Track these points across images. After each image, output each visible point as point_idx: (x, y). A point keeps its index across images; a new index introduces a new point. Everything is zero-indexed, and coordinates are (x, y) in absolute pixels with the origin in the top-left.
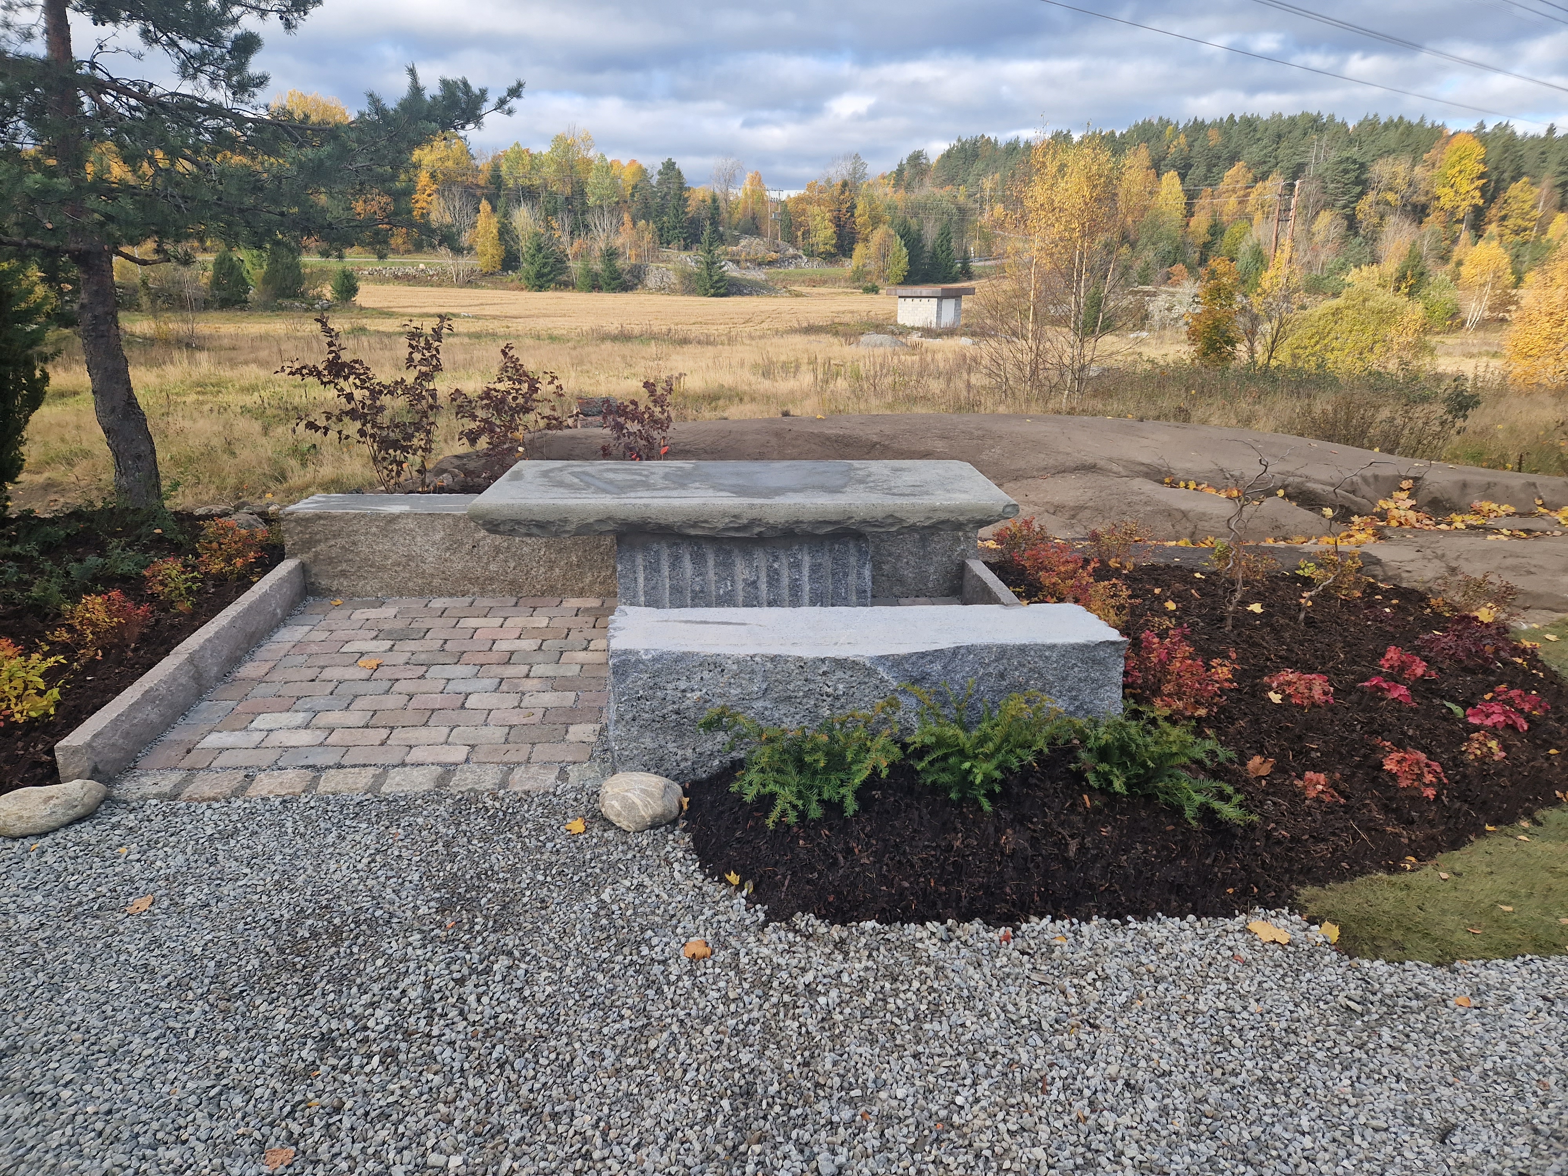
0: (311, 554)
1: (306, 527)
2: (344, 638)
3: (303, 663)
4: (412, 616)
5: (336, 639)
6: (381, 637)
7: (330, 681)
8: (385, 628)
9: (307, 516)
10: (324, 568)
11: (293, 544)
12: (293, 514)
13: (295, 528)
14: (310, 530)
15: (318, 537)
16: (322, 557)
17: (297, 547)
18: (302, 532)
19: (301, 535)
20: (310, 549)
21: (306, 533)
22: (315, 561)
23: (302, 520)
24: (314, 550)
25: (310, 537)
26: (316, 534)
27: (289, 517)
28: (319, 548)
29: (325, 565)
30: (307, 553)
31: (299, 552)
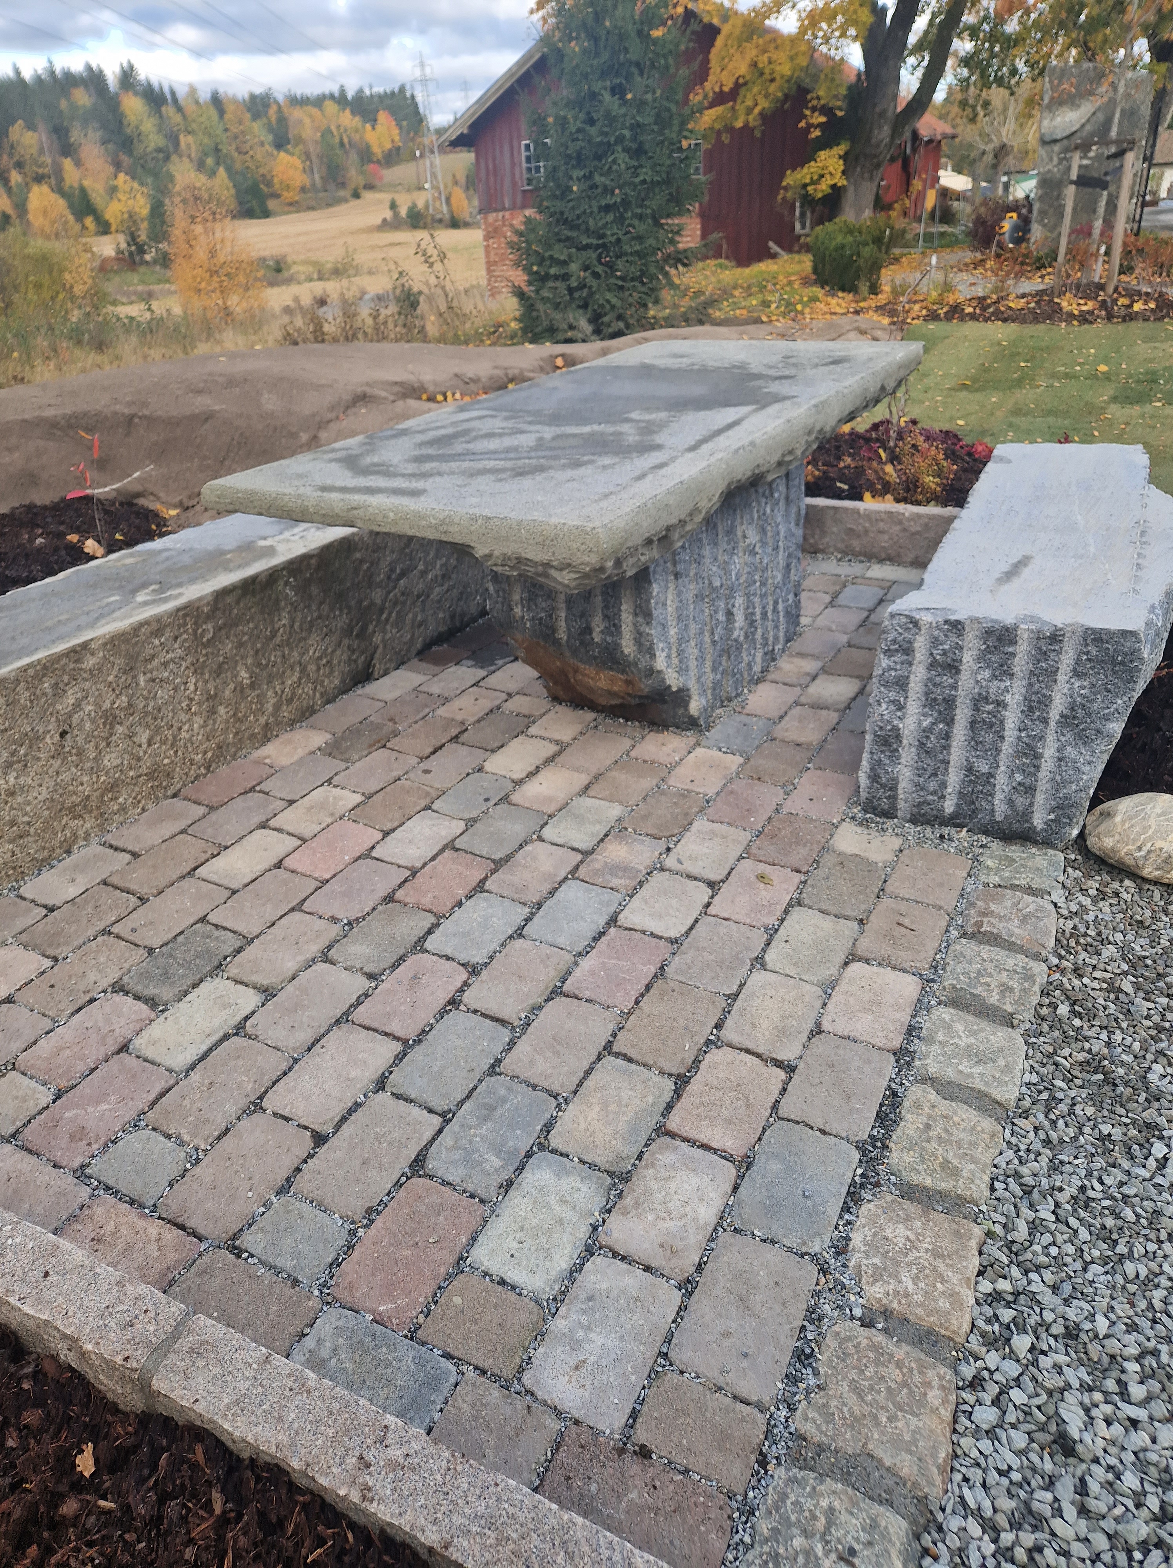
2: (94, 1053)
3: (182, 1144)
4: (91, 932)
5: (81, 1067)
6: (165, 993)
7: (357, 1106)
8: (111, 980)
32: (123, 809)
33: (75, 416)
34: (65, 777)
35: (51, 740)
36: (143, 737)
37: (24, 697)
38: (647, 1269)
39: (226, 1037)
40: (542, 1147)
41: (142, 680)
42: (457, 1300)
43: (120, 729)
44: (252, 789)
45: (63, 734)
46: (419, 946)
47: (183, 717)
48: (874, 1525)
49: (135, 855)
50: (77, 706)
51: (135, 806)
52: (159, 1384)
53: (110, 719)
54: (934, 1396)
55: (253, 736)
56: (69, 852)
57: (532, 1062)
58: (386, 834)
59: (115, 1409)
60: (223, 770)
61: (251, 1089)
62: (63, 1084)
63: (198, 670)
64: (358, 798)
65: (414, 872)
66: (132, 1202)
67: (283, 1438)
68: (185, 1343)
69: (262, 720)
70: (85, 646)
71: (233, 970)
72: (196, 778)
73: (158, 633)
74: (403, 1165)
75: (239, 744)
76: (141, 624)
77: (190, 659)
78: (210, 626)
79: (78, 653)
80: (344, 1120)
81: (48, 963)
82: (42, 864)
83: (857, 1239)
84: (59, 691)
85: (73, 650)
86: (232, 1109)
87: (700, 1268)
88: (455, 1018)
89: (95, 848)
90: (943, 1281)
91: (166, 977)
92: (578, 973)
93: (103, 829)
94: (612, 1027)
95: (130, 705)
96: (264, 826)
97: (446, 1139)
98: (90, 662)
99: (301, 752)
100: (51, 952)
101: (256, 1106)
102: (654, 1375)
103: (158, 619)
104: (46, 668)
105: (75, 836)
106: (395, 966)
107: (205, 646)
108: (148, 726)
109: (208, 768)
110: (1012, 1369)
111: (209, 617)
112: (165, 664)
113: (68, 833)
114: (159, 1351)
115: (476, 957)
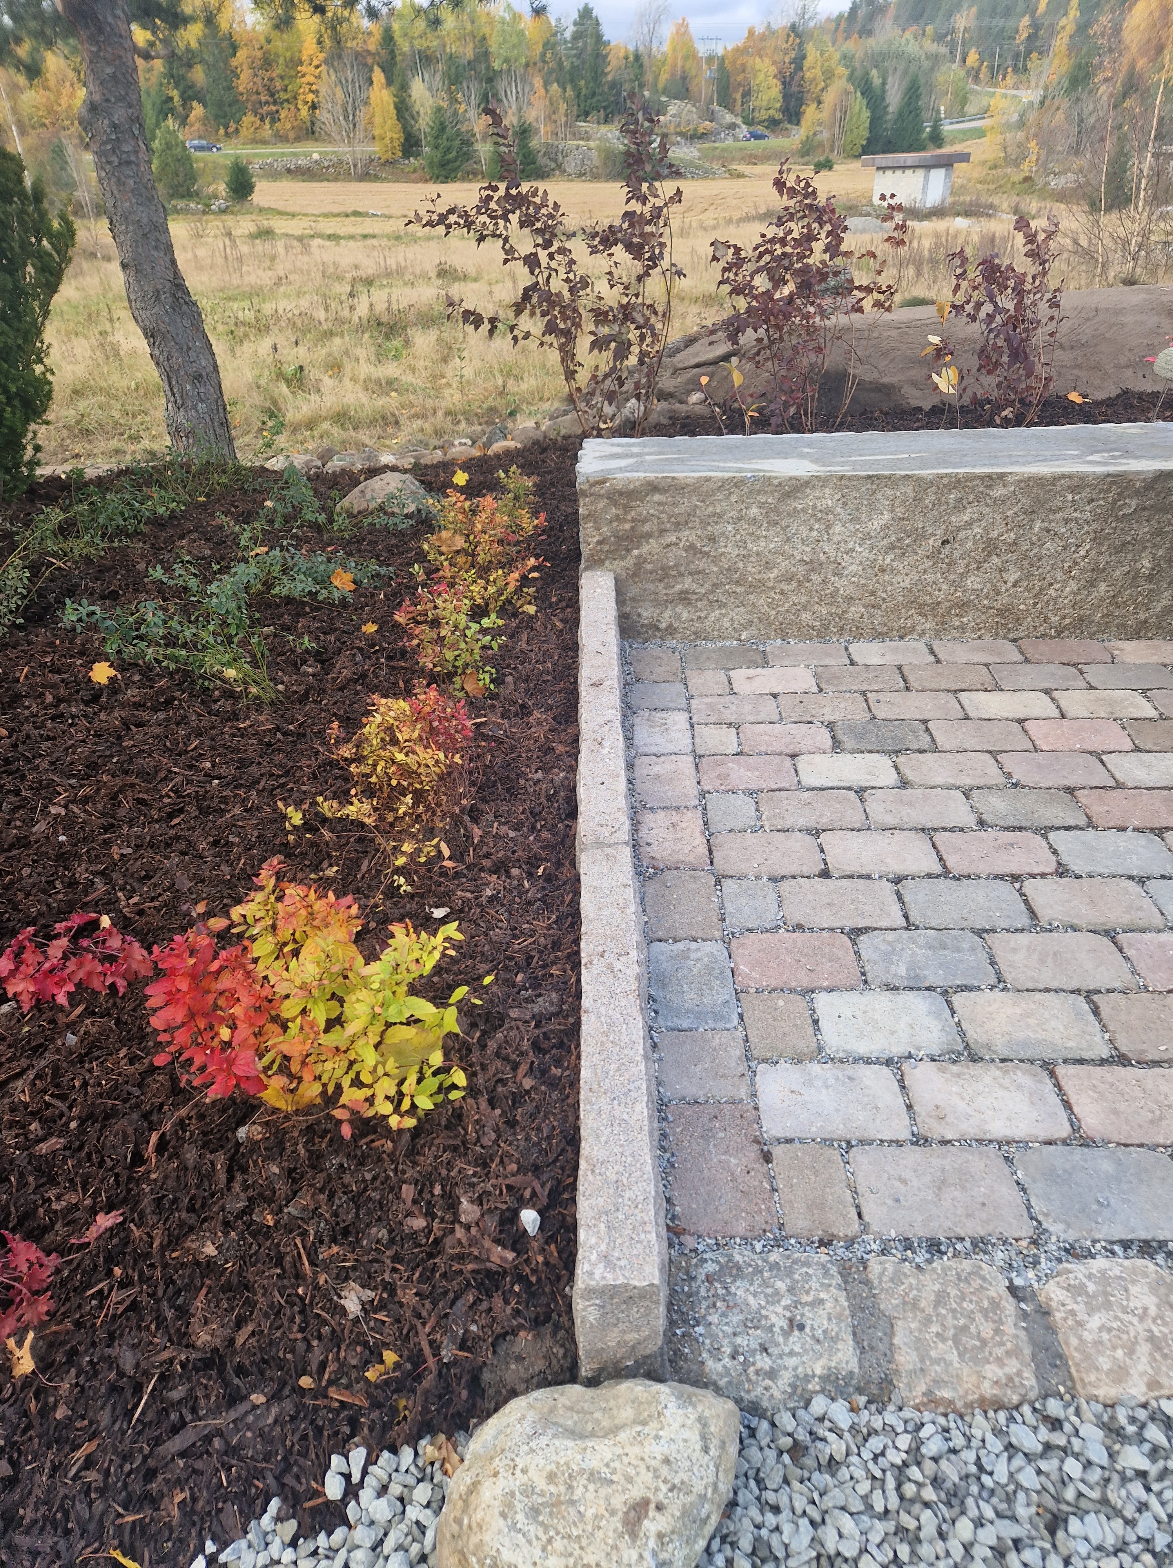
0: (629, 562)
1: (627, 508)
2: (777, 747)
3: (759, 819)
4: (855, 688)
5: (763, 749)
6: (849, 743)
7: (868, 877)
8: (832, 719)
9: (631, 486)
10: (651, 587)
11: (599, 543)
12: (603, 482)
13: (605, 510)
14: (633, 513)
15: (647, 527)
16: (649, 567)
17: (606, 548)
18: (617, 518)
19: (615, 524)
20: (628, 551)
21: (625, 520)
22: (635, 575)
23: (621, 493)
24: (636, 552)
25: (632, 528)
26: (645, 521)
27: (597, 488)
28: (645, 549)
29: (653, 581)
30: (623, 558)
31: (607, 558)
34: (929, 577)
35: (933, 542)
36: (1012, 576)
37: (930, 499)
38: (909, 1107)
39: (850, 788)
40: (945, 993)
41: (1038, 525)
42: (781, 1003)
43: (995, 560)
44: (1075, 665)
45: (945, 542)
46: (1044, 831)
47: (1059, 575)
48: (835, 1339)
49: (938, 661)
50: (969, 524)
51: (974, 630)
53: (991, 547)
54: (992, 1371)
55: (1124, 626)
56: (901, 638)
57: (1014, 950)
58: (1137, 749)
60: (1072, 641)
61: (824, 821)
62: (746, 750)
63: (1097, 539)
64: (1153, 714)
65: (1119, 786)
66: (706, 824)
68: (608, 850)
69: (1142, 616)
70: (1002, 476)
71: (901, 760)
72: (1043, 636)
73: (1073, 490)
74: (849, 924)
75: (1104, 627)
76: (1063, 476)
77: (1095, 526)
78: (1134, 503)
79: (990, 480)
80: (851, 877)
81: (815, 689)
82: (879, 636)
83: (1099, 1263)
84: (960, 506)
85: (990, 476)
86: (802, 822)
87: (945, 1142)
88: (1003, 887)
89: (921, 645)
91: (860, 736)
92: (1148, 936)
93: (938, 635)
94: (1117, 985)
95: (1015, 543)
96: (1047, 692)
97: (891, 936)
98: (999, 492)
99: (1155, 659)
100: (823, 685)
101: (816, 833)
102: (827, 1142)
103: (1082, 477)
104: (958, 482)
105: (913, 628)
106: (1007, 829)
107: (1118, 519)
108: (1022, 569)
109: (1059, 633)
110: (1099, 1455)
111: (1137, 493)
112: (1067, 521)
113: (909, 623)
114: (599, 844)
115: (1076, 866)
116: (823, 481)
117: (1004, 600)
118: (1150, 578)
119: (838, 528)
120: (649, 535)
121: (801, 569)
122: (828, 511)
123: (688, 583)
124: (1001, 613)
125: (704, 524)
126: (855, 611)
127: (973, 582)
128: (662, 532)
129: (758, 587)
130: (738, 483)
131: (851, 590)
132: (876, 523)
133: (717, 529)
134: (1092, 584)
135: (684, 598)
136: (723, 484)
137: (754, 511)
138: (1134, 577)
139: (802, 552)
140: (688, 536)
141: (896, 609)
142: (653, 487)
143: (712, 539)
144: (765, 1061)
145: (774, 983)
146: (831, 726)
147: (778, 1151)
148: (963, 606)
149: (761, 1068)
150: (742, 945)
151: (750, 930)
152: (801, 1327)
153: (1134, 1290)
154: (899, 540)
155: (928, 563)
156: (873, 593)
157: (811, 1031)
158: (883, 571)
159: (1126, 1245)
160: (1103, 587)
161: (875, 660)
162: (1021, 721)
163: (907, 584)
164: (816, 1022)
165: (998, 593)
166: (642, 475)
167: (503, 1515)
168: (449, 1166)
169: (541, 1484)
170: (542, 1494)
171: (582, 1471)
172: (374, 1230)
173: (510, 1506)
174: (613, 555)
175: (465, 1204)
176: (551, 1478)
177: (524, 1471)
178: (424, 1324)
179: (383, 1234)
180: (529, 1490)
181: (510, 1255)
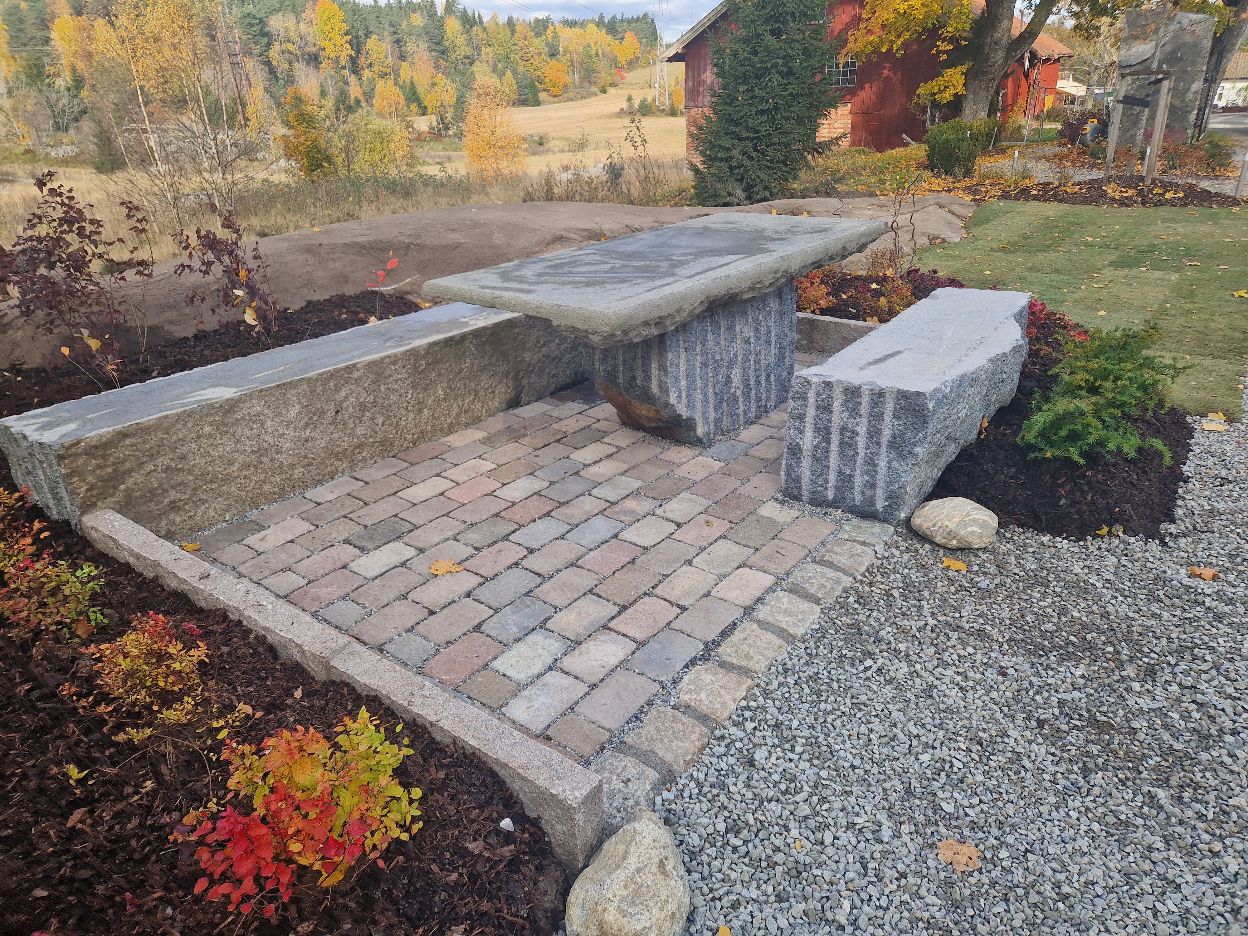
1: (104, 457)
2: (329, 567)
3: (364, 608)
4: (337, 516)
5: (322, 572)
6: (369, 545)
7: (454, 602)
8: (343, 537)
9: (104, 439)
10: (144, 508)
11: (88, 490)
12: (78, 443)
13: (85, 464)
14: (112, 459)
15: (127, 465)
16: (138, 494)
17: (95, 492)
18: (99, 466)
19: (98, 472)
20: (115, 488)
21: (107, 466)
22: (127, 504)
23: (96, 447)
24: (123, 487)
25: (114, 470)
26: (123, 462)
27: (73, 450)
28: (130, 482)
29: (144, 504)
30: (112, 495)
31: (98, 500)
32: (364, 460)
33: (375, 242)
34: (335, 436)
35: (330, 414)
36: (380, 420)
37: (319, 389)
38: (576, 678)
39: (396, 567)
40: (541, 627)
41: (382, 388)
42: (480, 679)
43: (368, 414)
44: (437, 457)
45: (337, 412)
46: (506, 538)
47: (403, 412)
48: (643, 773)
49: (367, 483)
50: (346, 398)
51: (371, 459)
52: (333, 663)
53: (363, 407)
54: (694, 737)
55: (442, 429)
56: (332, 479)
57: (548, 593)
58: (504, 485)
59: (313, 678)
60: (423, 446)
61: (403, 589)
62: (312, 578)
63: (414, 386)
64: (494, 466)
65: (514, 504)
66: (336, 627)
67: (381, 684)
68: (347, 651)
69: (449, 421)
70: (354, 365)
71: (406, 539)
72: (407, 448)
73: (394, 363)
74: (470, 626)
75: (434, 433)
76: (386, 357)
77: (410, 380)
78: (424, 362)
79: (350, 369)
80: (445, 607)
81: (313, 528)
82: (318, 482)
83: (686, 678)
84: (338, 389)
85: (348, 367)
86: (392, 596)
87: (602, 680)
88: (516, 571)
89: (346, 478)
90: (721, 696)
91: (371, 538)
92: (587, 557)
93: (352, 470)
94: (596, 582)
95: (375, 401)
96: (438, 475)
97: (495, 619)
98: (356, 375)
99: (468, 441)
100: (316, 523)
101: (404, 597)
102: (563, 715)
103: (395, 355)
104: (332, 375)
105: (337, 470)
106: (489, 546)
107: (419, 373)
108: (383, 414)
109: (414, 444)
110: (741, 734)
111: (424, 357)
112: (396, 381)
113: (333, 468)
114: (336, 652)
115: (534, 545)
116: (250, 396)
117: (380, 436)
118: (445, 400)
119: (269, 423)
120: (129, 472)
121: (254, 458)
122: (259, 414)
123: (173, 495)
124: (382, 443)
125: (173, 449)
126: (298, 472)
127: (360, 431)
128: (141, 465)
129: (228, 479)
130: (190, 414)
131: (291, 460)
132: (292, 413)
133: (184, 449)
134: (420, 411)
135: (174, 507)
136: (179, 417)
137: (208, 429)
138: (437, 400)
139: (249, 446)
140: (162, 461)
141: (323, 462)
142: (123, 435)
143: (183, 458)
144: (502, 706)
145: (467, 674)
146: (347, 542)
147: (549, 732)
148: (360, 446)
149: (503, 710)
150: (431, 668)
151: (427, 660)
152: (629, 780)
153: (703, 677)
154: (310, 419)
155: (332, 428)
156: (305, 457)
157: (506, 680)
158: (307, 441)
159: (687, 666)
160: (426, 411)
161: (331, 497)
162: (442, 494)
163: (324, 444)
164: (504, 675)
165: (376, 432)
166: (110, 429)
167: (624, 916)
168: (445, 838)
169: (625, 892)
170: (629, 895)
171: (633, 874)
172: (436, 899)
173: (623, 911)
174: (103, 496)
175: (470, 846)
176: (626, 887)
177: (615, 896)
178: (502, 911)
179: (444, 895)
180: (623, 899)
181: (512, 847)
